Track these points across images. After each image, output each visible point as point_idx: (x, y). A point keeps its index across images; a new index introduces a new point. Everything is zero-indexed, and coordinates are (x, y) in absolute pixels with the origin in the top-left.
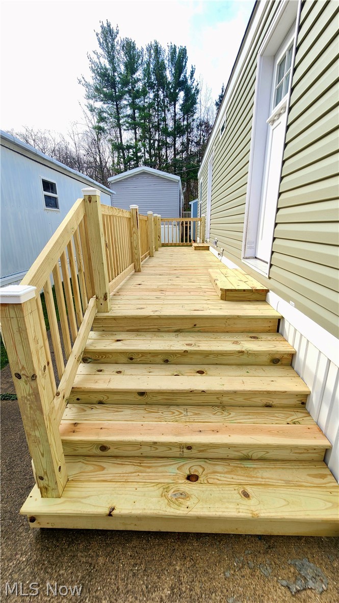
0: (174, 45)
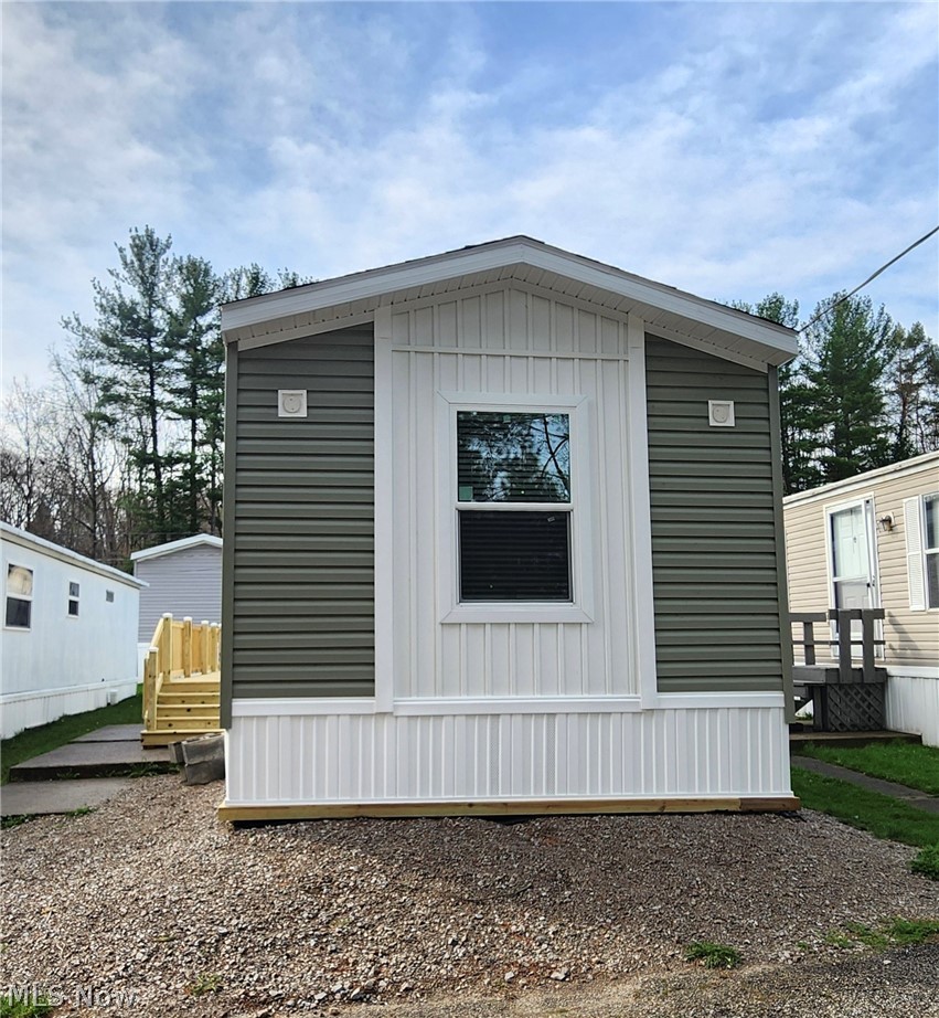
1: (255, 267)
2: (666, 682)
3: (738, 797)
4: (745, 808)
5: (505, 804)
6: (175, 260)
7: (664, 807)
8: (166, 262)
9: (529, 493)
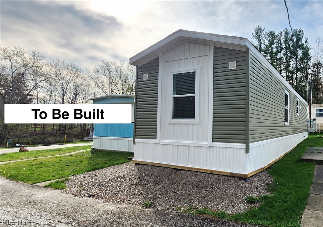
0: (296, 29)
1: (286, 29)
2: (215, 140)
3: (230, 172)
4: (231, 175)
5: (178, 166)
6: (266, 32)
7: (211, 172)
8: (264, 33)
9: (187, 92)
